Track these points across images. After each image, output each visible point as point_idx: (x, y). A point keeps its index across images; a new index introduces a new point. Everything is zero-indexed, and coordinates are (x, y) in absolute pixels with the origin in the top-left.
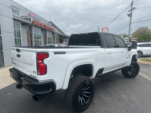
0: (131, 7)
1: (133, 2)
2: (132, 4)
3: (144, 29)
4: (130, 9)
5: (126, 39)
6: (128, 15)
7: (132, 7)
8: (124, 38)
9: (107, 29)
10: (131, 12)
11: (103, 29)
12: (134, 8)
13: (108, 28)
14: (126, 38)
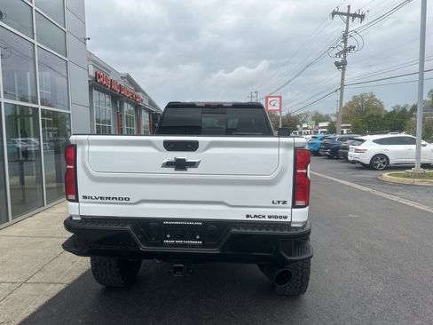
0: (343, 45)
1: (347, 32)
2: (345, 37)
3: (366, 100)
4: (341, 49)
5: (323, 128)
6: (337, 64)
7: (345, 45)
8: (317, 124)
9: (278, 99)
10: (342, 56)
11: (270, 99)
12: (350, 47)
13: (280, 97)
14: (321, 125)
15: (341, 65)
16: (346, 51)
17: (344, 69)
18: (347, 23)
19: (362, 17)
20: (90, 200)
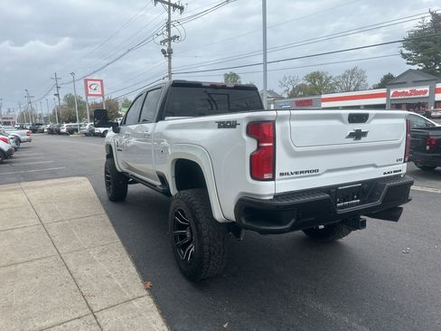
1: (169, 21)
2: (168, 26)
6: (164, 52)
7: (169, 34)
9: (99, 83)
10: (167, 44)
11: (89, 83)
12: (174, 37)
13: (101, 81)
15: (168, 54)
16: (170, 39)
17: (169, 57)
18: (169, 12)
19: (182, 9)
20: (287, 176)
